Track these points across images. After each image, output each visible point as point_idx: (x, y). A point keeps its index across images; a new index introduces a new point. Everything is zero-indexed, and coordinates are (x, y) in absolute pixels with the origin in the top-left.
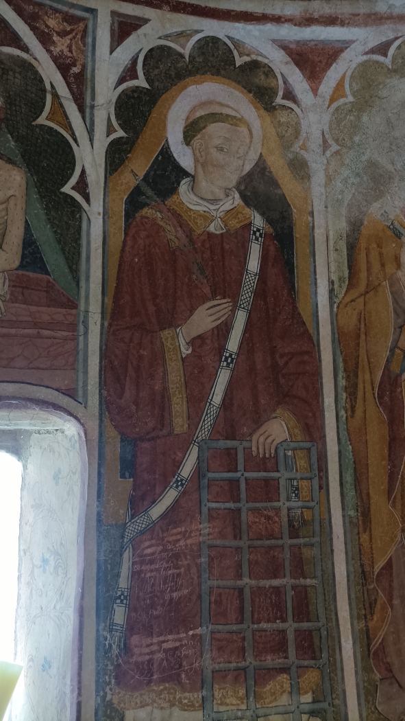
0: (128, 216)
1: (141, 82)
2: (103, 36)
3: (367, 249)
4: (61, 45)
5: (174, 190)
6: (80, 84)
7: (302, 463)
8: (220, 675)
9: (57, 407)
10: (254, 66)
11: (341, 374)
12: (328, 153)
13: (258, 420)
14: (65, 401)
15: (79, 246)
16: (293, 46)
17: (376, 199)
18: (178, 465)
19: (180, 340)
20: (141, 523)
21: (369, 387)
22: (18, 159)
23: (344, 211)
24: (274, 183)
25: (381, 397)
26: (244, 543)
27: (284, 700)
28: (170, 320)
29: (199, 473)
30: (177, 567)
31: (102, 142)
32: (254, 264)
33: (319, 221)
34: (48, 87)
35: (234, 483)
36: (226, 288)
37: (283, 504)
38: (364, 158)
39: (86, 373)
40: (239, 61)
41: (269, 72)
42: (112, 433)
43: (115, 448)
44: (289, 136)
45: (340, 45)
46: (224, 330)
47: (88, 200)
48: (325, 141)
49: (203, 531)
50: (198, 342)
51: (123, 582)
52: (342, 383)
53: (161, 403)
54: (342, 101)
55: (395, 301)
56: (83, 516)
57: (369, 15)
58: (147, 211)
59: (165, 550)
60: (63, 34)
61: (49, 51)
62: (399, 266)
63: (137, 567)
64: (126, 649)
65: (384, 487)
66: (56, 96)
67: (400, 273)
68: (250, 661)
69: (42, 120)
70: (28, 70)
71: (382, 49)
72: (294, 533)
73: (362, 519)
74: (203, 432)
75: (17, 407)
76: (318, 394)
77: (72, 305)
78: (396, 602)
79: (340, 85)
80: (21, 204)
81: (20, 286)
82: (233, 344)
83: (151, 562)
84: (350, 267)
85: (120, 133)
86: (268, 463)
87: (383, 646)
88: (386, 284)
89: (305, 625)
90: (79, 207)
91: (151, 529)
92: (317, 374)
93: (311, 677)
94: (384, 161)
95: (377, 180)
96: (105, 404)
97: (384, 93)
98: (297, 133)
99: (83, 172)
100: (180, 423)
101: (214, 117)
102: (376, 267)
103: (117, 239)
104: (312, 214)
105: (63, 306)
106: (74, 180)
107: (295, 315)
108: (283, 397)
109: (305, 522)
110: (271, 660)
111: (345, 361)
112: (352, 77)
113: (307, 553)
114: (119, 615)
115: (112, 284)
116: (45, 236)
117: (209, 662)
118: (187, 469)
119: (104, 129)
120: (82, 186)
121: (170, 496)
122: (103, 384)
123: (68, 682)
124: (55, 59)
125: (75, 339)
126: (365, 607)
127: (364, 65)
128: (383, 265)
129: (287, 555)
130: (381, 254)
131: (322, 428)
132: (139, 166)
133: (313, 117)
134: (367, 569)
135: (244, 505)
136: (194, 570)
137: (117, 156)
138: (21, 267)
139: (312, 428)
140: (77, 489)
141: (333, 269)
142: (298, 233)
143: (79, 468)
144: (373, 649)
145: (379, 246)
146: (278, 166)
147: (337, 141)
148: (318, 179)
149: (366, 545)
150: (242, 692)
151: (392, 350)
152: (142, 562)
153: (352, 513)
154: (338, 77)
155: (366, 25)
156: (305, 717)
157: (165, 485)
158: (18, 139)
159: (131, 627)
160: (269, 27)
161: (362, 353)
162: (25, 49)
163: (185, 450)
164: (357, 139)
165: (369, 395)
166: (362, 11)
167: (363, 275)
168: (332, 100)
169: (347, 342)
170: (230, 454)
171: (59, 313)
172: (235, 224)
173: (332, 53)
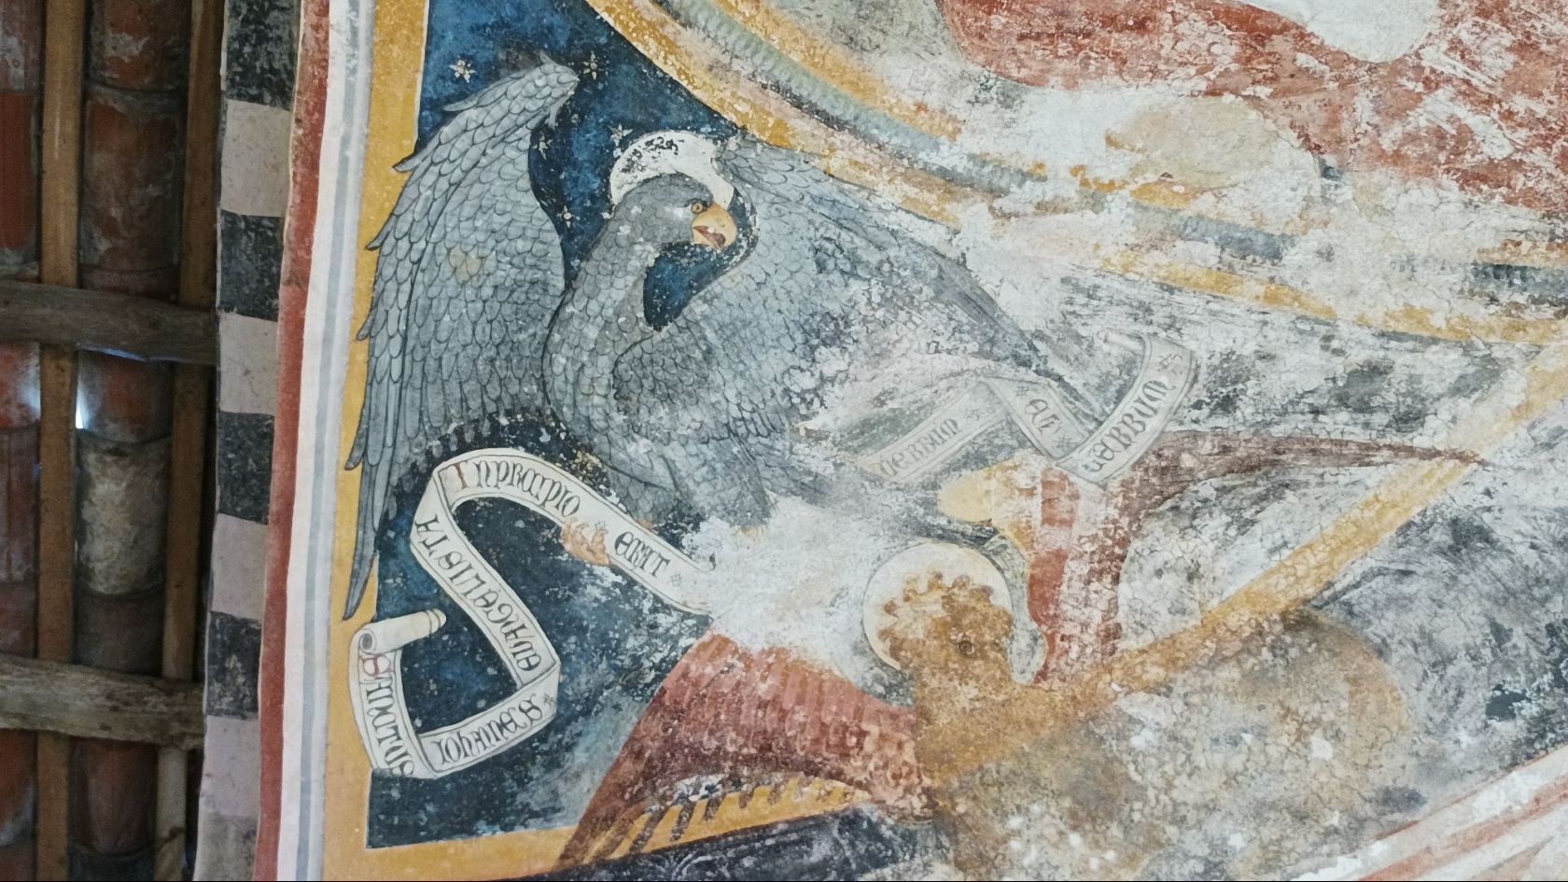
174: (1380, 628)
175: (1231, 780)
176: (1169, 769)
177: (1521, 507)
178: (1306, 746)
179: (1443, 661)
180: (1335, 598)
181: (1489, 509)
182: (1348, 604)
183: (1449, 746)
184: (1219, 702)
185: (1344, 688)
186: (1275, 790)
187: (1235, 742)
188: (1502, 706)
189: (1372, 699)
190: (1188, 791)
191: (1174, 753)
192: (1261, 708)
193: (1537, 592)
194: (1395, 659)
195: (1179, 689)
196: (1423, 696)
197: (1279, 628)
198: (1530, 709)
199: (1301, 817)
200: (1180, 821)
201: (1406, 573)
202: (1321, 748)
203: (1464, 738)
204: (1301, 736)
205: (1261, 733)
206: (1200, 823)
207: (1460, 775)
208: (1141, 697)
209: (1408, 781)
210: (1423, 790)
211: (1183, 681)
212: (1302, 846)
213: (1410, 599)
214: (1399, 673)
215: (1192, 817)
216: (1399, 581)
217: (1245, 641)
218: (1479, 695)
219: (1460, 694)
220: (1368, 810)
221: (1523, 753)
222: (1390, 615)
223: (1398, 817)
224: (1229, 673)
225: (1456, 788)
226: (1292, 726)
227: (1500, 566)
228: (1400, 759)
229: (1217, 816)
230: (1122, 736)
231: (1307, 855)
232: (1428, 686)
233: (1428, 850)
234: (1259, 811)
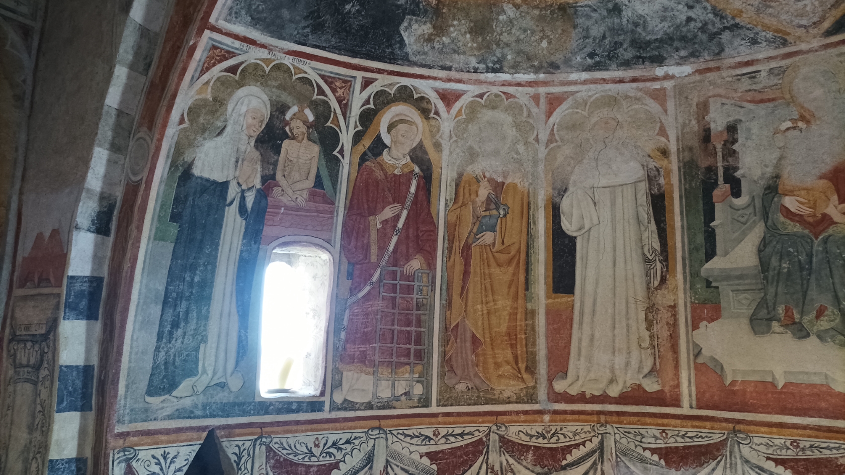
0: (360, 165)
1: (372, 106)
2: (358, 86)
3: (464, 187)
4: (340, 92)
5: (380, 154)
6: (345, 107)
7: (425, 279)
8: (381, 363)
9: (322, 247)
10: (422, 99)
11: (446, 242)
12: (452, 141)
13: (408, 259)
14: (326, 245)
15: (338, 177)
16: (441, 91)
17: (471, 164)
18: (371, 276)
19: (377, 221)
20: (354, 299)
21: (457, 249)
22: (318, 141)
23: (456, 169)
24: (426, 153)
25: (462, 253)
26: (396, 311)
27: (407, 375)
28: (373, 212)
29: (380, 280)
30: (367, 319)
31: (352, 131)
32: (413, 189)
33: (444, 172)
34: (333, 110)
35: (395, 285)
36: (399, 199)
37: (415, 296)
38: (467, 145)
39: (336, 233)
40: (416, 96)
41: (429, 102)
42: (344, 260)
43: (345, 266)
44: (434, 132)
45: (461, 92)
46: (397, 218)
47: (343, 158)
48: (451, 135)
49: (379, 305)
50: (385, 222)
51: (345, 323)
52: (446, 245)
53: (366, 249)
54: (460, 118)
55: (474, 212)
56: (330, 294)
57: (476, 80)
58: (368, 163)
59: (363, 311)
60: (340, 88)
61: (335, 95)
62: (477, 196)
63: (351, 317)
64: (345, 349)
65: (459, 292)
66: (335, 113)
67: (477, 199)
68: (394, 359)
69: (329, 124)
70: (326, 104)
71: (481, 96)
72: (418, 309)
73: (448, 304)
74: (383, 263)
75: (306, 246)
76: (435, 249)
77: (333, 204)
78: (458, 340)
79: (460, 110)
80: (317, 160)
81: (313, 195)
82: (400, 225)
83: (357, 316)
84: (455, 194)
85: (360, 128)
86: (410, 278)
87: (450, 358)
88: (470, 203)
89: (419, 347)
90: (340, 161)
91: (357, 302)
92: (436, 241)
93: (419, 368)
94: (476, 147)
95: (472, 156)
96: (342, 247)
97: (479, 116)
98: (438, 130)
99: (343, 145)
100: (374, 258)
101: (402, 121)
102: (467, 195)
103: (354, 174)
104: (441, 168)
105: (329, 203)
106: (338, 149)
107: (429, 213)
108: (420, 250)
109: (423, 305)
110: (403, 360)
111: (448, 236)
112: (466, 107)
113: (423, 318)
114: (343, 335)
115: (350, 195)
116: (325, 174)
117: (377, 358)
118: (375, 278)
119: (353, 126)
120: (341, 152)
121: (367, 288)
122: (342, 239)
123: (321, 359)
124: (337, 98)
125: (332, 218)
126: (445, 342)
127: (472, 102)
128: (470, 195)
129: (414, 318)
130: (470, 190)
131: (435, 265)
132: (367, 142)
133: (446, 124)
134: (448, 326)
135: (398, 295)
136: (374, 320)
137: (358, 138)
138: (314, 187)
139: (430, 264)
140: (327, 283)
141: (448, 194)
142: (435, 176)
143: (328, 274)
144: (447, 358)
145: (469, 186)
146: (429, 146)
147: (456, 135)
148: (446, 152)
149: (448, 316)
150: (390, 371)
151: (470, 233)
152: (353, 315)
153: (444, 302)
154: (460, 106)
155: (475, 84)
156: (415, 383)
157: (365, 284)
158: (318, 133)
159: (347, 341)
160: (431, 82)
161: (456, 233)
162: (326, 96)
163: (375, 270)
164: (465, 135)
165: (457, 252)
166: (473, 78)
167: (461, 198)
168: (455, 117)
169: (451, 228)
170: (394, 273)
171: (326, 207)
172: (406, 170)
173: (458, 96)
174: (580, 21)
175: (518, 41)
176: (504, 29)
177: (633, 9)
178: (541, 42)
179: (587, 37)
180: (575, 7)
181: (626, 5)
182: (577, 10)
183: (574, 58)
184: (528, 18)
185: (560, 31)
186: (527, 49)
187: (525, 31)
188: (591, 55)
189: (565, 38)
190: (505, 38)
191: (508, 26)
192: (538, 26)
193: (619, 32)
194: (577, 31)
195: (521, 9)
196: (577, 43)
197: (557, 7)
198: (598, 59)
199: (529, 59)
200: (498, 45)
201: (595, 10)
202: (544, 44)
203: (579, 58)
204: (542, 38)
205: (533, 32)
206: (503, 48)
207: (571, 67)
208: (511, 6)
209: (559, 62)
210: (561, 66)
211: (524, 8)
212: (525, 66)
213: (591, 17)
214: (575, 34)
215: (502, 45)
216: (592, 11)
217: (546, 6)
218: (588, 50)
219: (585, 47)
220: (545, 65)
221: (589, 69)
222: (584, 19)
223: (551, 70)
224: (536, 12)
225: (569, 70)
226: (541, 35)
227: (617, 21)
228: (561, 56)
229: (508, 48)
230: (498, 14)
231: (524, 69)
232: (579, 42)
233: (553, 81)
234: (519, 53)
